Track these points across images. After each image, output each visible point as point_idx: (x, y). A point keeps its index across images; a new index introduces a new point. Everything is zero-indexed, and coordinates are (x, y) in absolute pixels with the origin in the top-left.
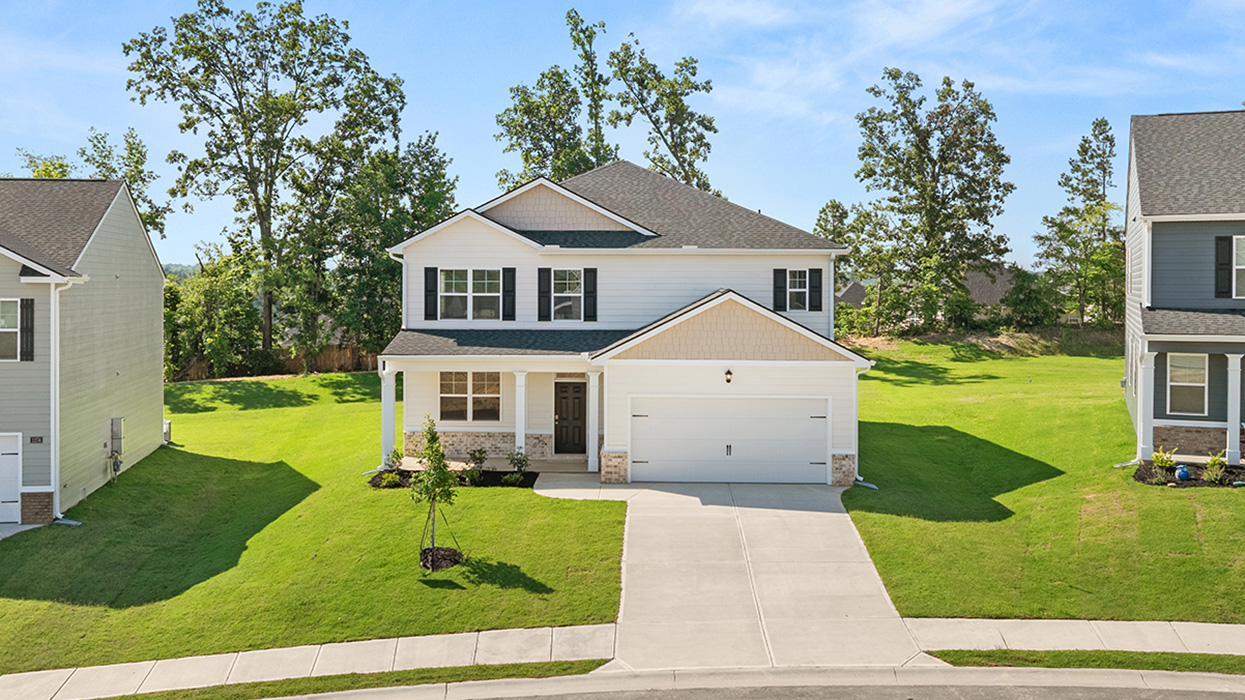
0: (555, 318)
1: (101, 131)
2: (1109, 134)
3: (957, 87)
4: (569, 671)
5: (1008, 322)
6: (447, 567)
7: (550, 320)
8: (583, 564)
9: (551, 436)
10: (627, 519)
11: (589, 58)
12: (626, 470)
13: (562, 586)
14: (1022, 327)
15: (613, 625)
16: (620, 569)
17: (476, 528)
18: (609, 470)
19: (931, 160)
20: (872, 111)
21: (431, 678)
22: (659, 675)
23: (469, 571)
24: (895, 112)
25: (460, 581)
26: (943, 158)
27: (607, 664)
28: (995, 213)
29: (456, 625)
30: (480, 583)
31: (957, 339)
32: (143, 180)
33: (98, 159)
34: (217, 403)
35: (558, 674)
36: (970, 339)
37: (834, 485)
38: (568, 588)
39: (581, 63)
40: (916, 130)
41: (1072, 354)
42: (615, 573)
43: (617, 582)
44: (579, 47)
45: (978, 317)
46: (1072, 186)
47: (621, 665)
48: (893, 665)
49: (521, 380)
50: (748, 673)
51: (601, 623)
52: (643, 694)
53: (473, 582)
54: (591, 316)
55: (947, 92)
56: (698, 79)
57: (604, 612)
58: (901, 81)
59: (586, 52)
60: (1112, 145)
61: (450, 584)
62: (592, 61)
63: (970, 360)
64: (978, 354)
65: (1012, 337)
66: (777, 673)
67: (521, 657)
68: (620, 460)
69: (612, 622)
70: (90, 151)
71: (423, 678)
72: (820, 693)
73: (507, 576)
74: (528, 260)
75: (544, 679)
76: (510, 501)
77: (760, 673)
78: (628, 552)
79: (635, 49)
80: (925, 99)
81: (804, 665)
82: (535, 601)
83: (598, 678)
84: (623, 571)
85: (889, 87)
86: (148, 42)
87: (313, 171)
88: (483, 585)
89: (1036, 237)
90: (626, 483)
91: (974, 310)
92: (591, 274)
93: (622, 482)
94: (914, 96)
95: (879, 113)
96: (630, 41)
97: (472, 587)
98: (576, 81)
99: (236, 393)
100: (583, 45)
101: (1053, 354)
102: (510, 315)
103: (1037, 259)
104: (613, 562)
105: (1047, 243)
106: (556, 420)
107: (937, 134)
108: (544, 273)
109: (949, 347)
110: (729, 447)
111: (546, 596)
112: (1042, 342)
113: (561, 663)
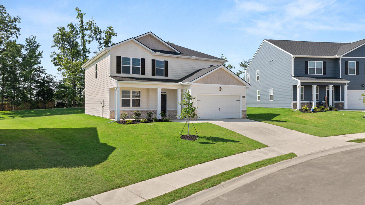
7: (155, 76)
8: (232, 135)
15: (270, 147)
16: (243, 135)
25: (210, 142)
37: (242, 118)
39: (80, 23)
53: (214, 142)
54: (167, 75)
62: (83, 23)
74: (149, 57)
88: (218, 142)
90: (196, 120)
92: (166, 62)
98: (78, 28)
102: (143, 73)
108: (153, 61)
110: (219, 109)
111: (240, 143)
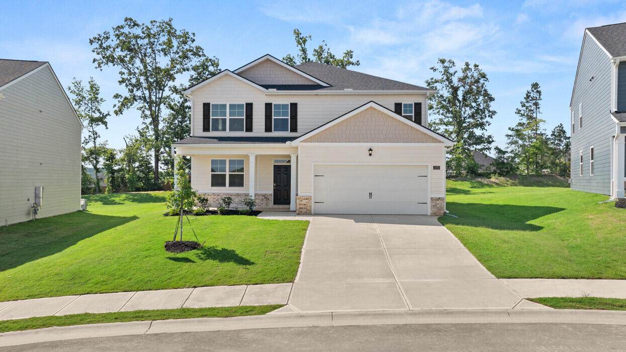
0: (274, 131)
1: (78, 80)
2: (539, 89)
3: (472, 66)
4: (251, 313)
5: (495, 173)
6: (188, 251)
7: (271, 132)
8: (277, 250)
9: (271, 195)
10: (309, 228)
11: (304, 51)
12: (310, 206)
13: (260, 261)
14: (500, 175)
15: (292, 283)
16: (301, 252)
17: (214, 232)
18: (301, 206)
19: (458, 100)
20: (432, 79)
21: (142, 317)
22: (321, 316)
23: (202, 253)
24: (442, 78)
25: (193, 258)
26: (464, 99)
27: (281, 308)
28: (487, 125)
29: (181, 283)
30: (206, 259)
31: (471, 179)
32: (98, 102)
33: (77, 92)
34: (126, 202)
35: (242, 314)
36: (478, 179)
37: (432, 216)
38: (264, 262)
39: (301, 53)
40: (452, 87)
41: (525, 186)
42: (297, 254)
43: (297, 259)
44: (300, 46)
45: (480, 171)
46: (521, 114)
47: (293, 308)
48: (506, 308)
49: (252, 159)
50: (390, 314)
51: (283, 283)
52: (305, 329)
53: (201, 259)
55: (467, 68)
56: (353, 60)
57: (285, 276)
58: (446, 64)
59: (302, 48)
60: (540, 95)
61: (186, 260)
62: (305, 52)
63: (479, 187)
64: (482, 185)
65: (497, 179)
66: (414, 314)
67: (217, 304)
68: (306, 201)
69: (291, 282)
70: (73, 88)
71: (136, 317)
72: (453, 329)
73: (225, 256)
74: (259, 98)
75: (229, 318)
76: (240, 220)
77: (400, 315)
78: (307, 244)
79: (324, 47)
80: (457, 72)
81: (434, 309)
82: (240, 270)
83: (271, 318)
84: (303, 253)
85: (440, 67)
86: (101, 39)
87: (179, 102)
88: (208, 261)
89: (506, 135)
90: (311, 214)
91: (478, 167)
92: (294, 106)
93: (308, 213)
94: (451, 71)
95: (435, 80)
96: (323, 44)
97: (201, 261)
98: (298, 61)
99: (136, 198)
100: (301, 44)
101: (516, 186)
102: (249, 128)
103: (507, 145)
104: (296, 249)
105: (511, 137)
106: (274, 186)
107: (462, 88)
108: (268, 106)
109: (469, 183)
110: (371, 194)
111: (248, 266)
112: (511, 181)
113: (246, 307)
